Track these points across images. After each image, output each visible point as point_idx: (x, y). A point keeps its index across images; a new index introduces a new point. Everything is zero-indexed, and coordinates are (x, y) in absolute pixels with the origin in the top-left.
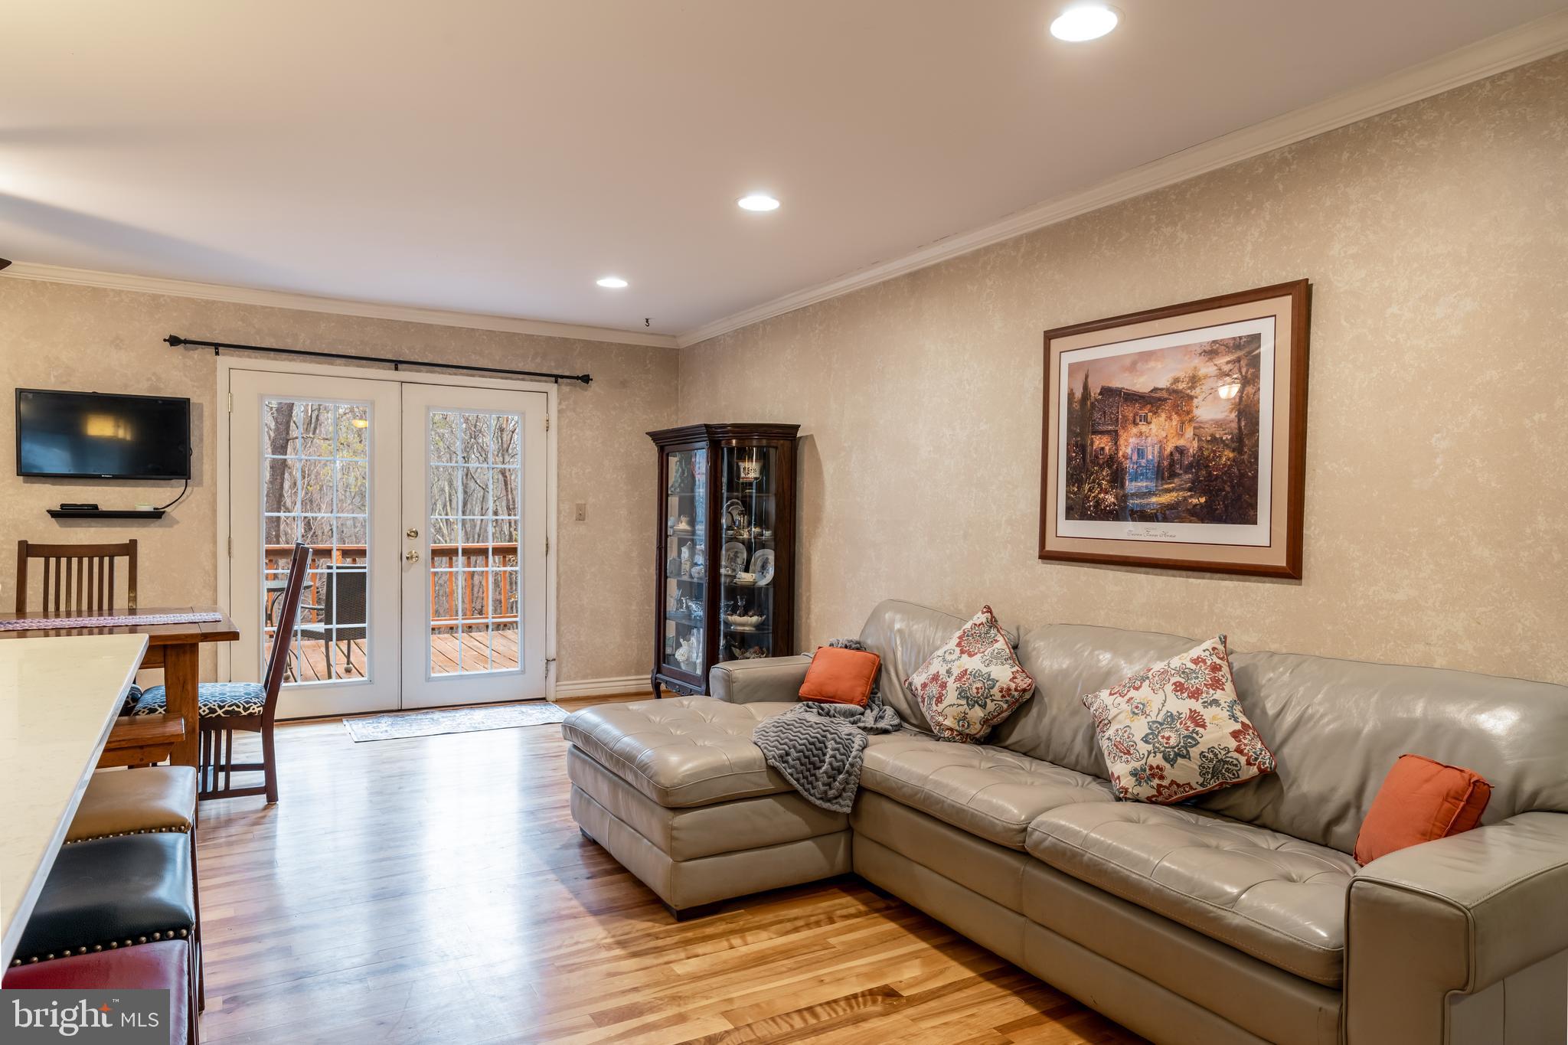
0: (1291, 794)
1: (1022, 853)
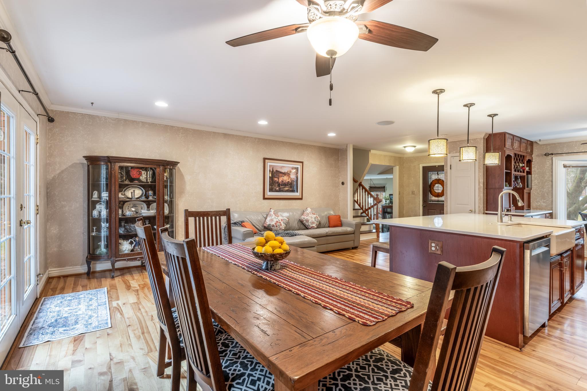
0: (322, 223)
1: (327, 236)
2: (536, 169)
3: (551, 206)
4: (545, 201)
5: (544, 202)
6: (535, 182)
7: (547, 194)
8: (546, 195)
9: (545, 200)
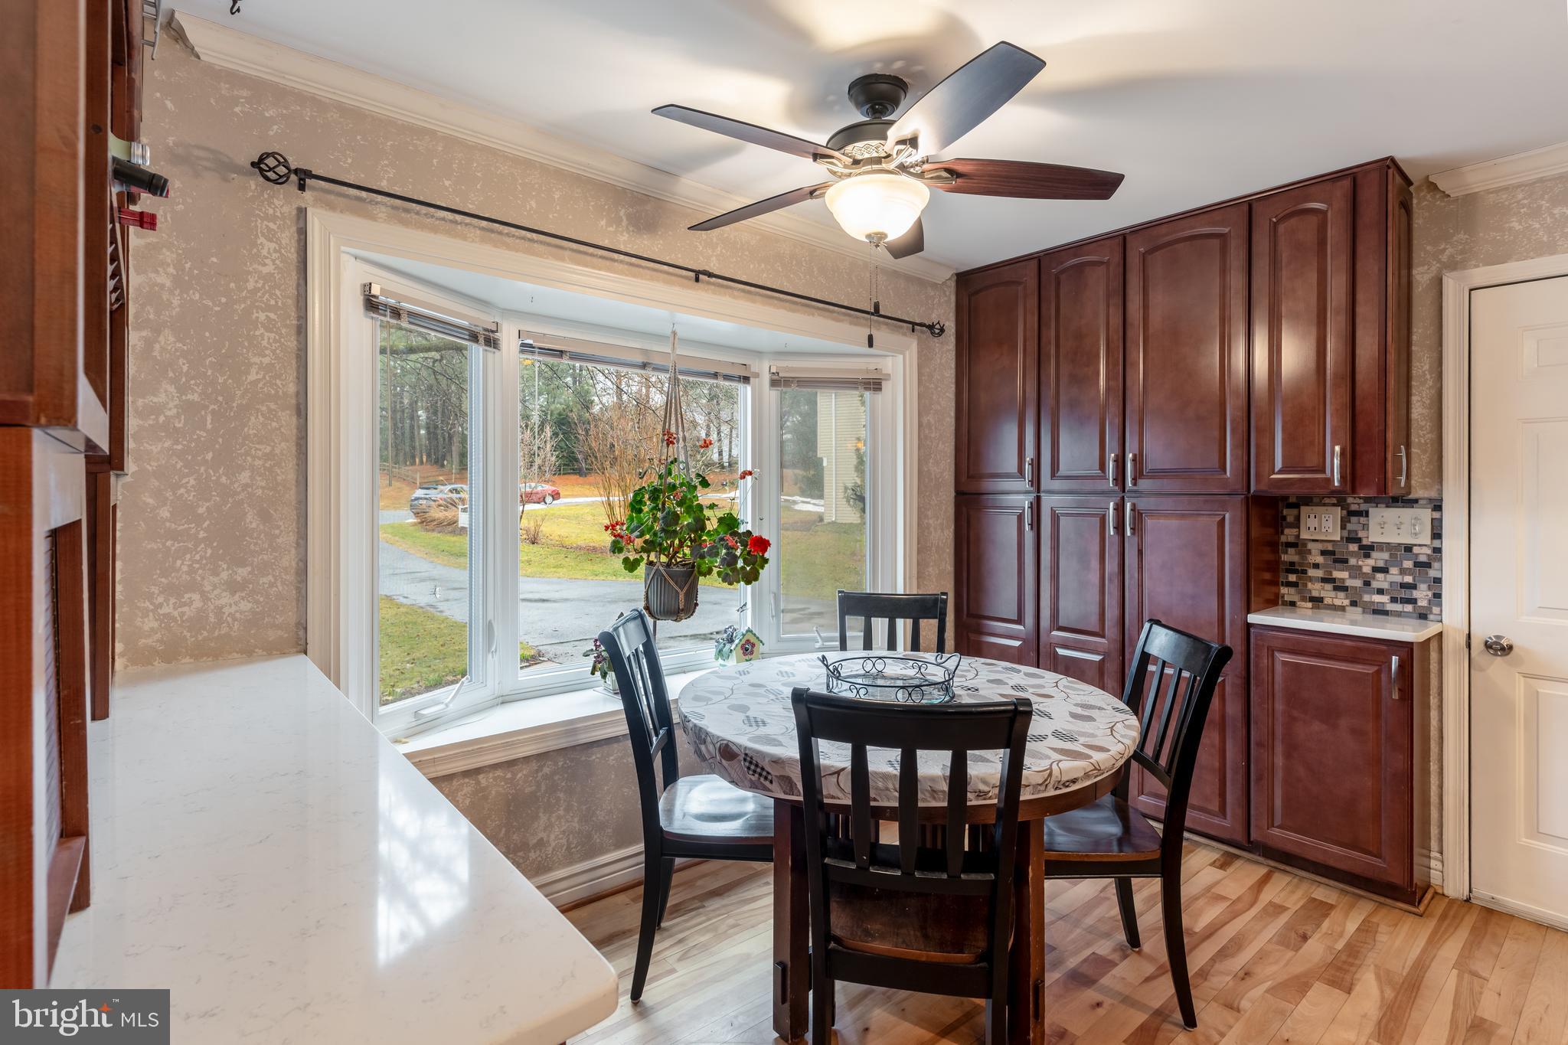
2: (163, 279)
3: (291, 617)
4: (242, 572)
5: (233, 587)
6: (161, 398)
7: (265, 516)
8: (252, 520)
9: (242, 563)
